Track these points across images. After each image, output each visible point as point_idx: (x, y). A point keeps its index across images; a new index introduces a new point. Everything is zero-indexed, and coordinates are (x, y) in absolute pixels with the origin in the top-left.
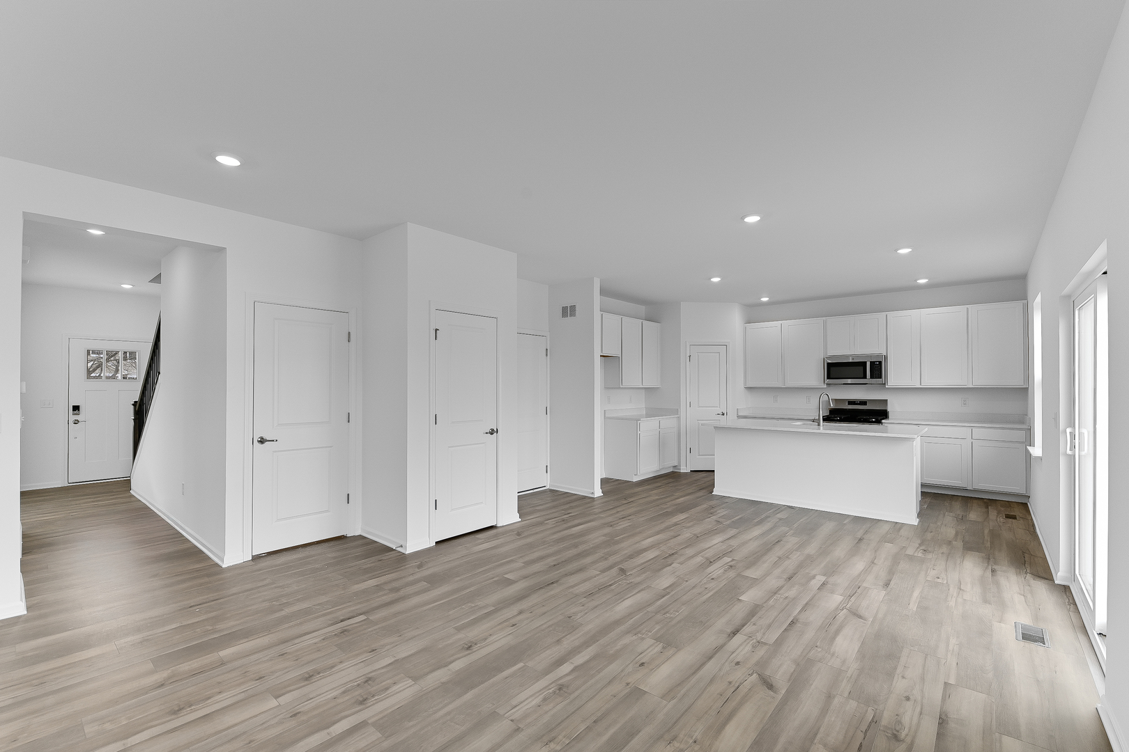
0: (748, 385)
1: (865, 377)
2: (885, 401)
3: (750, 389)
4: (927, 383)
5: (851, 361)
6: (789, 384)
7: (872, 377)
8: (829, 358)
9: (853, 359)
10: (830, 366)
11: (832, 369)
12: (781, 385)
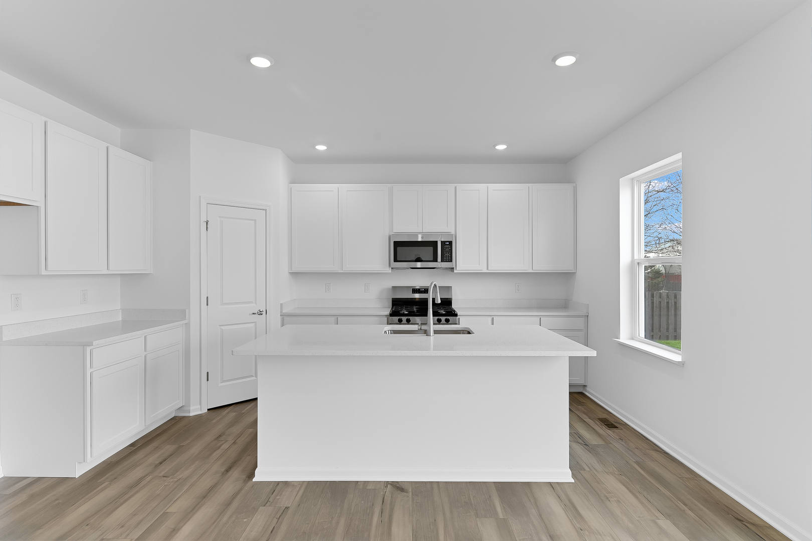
0: (295, 270)
1: (435, 260)
2: (448, 289)
3: (295, 274)
4: (495, 267)
5: (420, 239)
6: (349, 267)
7: (442, 261)
8: (398, 234)
9: (422, 238)
10: (397, 245)
11: (399, 249)
12: (336, 269)
